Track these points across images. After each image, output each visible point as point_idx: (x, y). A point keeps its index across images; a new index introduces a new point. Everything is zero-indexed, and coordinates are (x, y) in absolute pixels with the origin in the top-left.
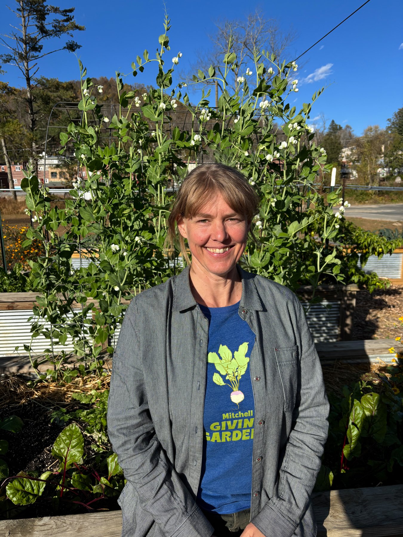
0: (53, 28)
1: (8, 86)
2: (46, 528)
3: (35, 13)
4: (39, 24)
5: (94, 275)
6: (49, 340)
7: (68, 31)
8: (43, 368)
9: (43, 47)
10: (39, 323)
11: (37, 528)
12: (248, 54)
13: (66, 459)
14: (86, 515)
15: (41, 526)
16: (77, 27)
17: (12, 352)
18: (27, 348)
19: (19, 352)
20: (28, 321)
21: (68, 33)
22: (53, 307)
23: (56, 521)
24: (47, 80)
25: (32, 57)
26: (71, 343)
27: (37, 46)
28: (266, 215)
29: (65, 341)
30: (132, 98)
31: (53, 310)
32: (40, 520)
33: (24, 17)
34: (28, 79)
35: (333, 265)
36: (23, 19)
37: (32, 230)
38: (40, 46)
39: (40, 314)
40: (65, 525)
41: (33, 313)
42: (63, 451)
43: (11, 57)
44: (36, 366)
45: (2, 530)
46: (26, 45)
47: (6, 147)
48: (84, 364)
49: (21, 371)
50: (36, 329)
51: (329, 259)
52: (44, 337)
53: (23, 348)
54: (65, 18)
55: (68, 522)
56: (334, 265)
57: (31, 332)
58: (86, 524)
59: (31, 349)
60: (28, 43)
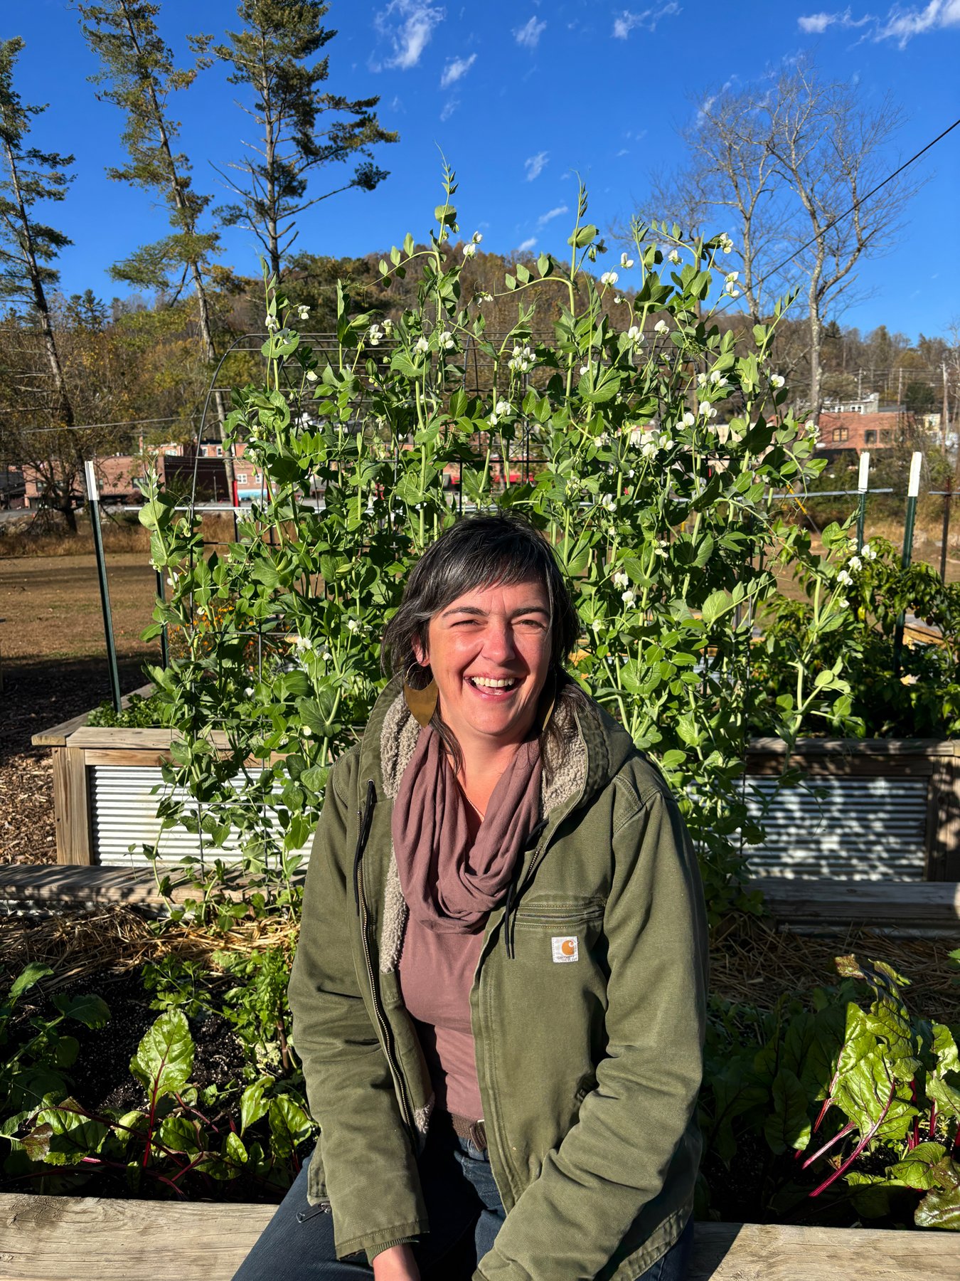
0: (331, 143)
1: (233, 276)
2: (84, 1218)
3: (293, 112)
4: (299, 136)
5: (286, 700)
6: (197, 836)
7: (365, 147)
8: (181, 895)
9: (309, 185)
10: (175, 799)
11: (68, 1217)
12: (778, 168)
13: (156, 1083)
14: (168, 1205)
15: (77, 1213)
16: (381, 136)
17: (121, 857)
18: (149, 852)
19: (134, 857)
20: (153, 793)
21: (363, 150)
22: (204, 765)
23: (108, 1208)
24: (313, 260)
25: (285, 210)
26: (236, 844)
27: (295, 184)
28: (646, 577)
29: (225, 839)
30: (364, 327)
31: (202, 772)
32: (77, 1202)
33: (270, 123)
34: (276, 257)
35: (833, 695)
36: (268, 128)
37: (161, 606)
38: (301, 183)
39: (177, 779)
40: (121, 1217)
41: (160, 775)
42: (152, 1064)
43: (240, 210)
44: (167, 890)
45: (3, 1211)
46: (273, 185)
47: (223, 405)
48: (265, 894)
49: (133, 898)
50: (168, 811)
51: (825, 680)
52: (184, 828)
53: (142, 850)
54: (358, 118)
55: (129, 1213)
56: (836, 694)
57: (158, 816)
58: (162, 1221)
59: (157, 854)
60: (277, 179)
